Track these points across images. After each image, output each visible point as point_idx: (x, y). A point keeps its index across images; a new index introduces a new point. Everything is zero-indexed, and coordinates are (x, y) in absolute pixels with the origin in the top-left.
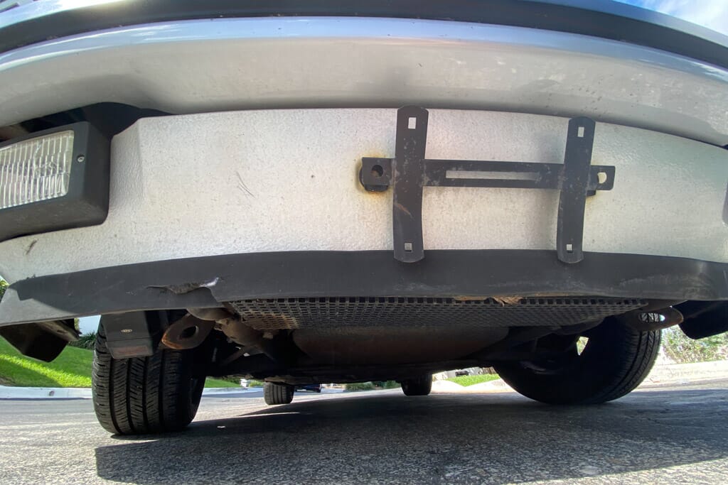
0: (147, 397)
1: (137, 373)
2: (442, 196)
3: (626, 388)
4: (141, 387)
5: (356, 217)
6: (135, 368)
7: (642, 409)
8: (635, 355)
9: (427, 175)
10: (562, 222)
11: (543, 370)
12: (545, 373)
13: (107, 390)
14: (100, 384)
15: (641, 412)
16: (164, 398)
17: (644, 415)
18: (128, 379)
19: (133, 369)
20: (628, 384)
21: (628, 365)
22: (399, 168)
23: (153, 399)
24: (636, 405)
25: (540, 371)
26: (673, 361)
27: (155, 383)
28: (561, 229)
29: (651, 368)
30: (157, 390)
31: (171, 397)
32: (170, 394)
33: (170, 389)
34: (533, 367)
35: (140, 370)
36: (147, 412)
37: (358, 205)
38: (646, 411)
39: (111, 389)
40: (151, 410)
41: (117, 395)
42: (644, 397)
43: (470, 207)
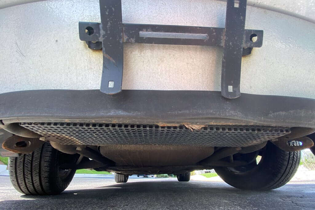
0: (34, 178)
1: (28, 166)
2: (142, 53)
3: (282, 183)
4: (30, 173)
5: (86, 68)
6: (27, 163)
7: (290, 195)
8: (286, 166)
9: (126, 35)
10: (225, 70)
11: (238, 172)
12: (240, 174)
13: (14, 173)
14: (11, 170)
15: (289, 197)
16: (42, 179)
17: (291, 199)
18: (24, 169)
19: (26, 164)
20: (282, 181)
21: (283, 171)
22: (105, 29)
23: (36, 179)
24: (287, 192)
25: (237, 172)
26: (307, 169)
27: (37, 171)
28: (224, 74)
29: (295, 172)
30: (38, 175)
31: (45, 179)
32: (45, 177)
33: (45, 174)
34: (233, 170)
35: (29, 165)
36: (35, 185)
37: (86, 60)
38: (292, 196)
39: (16, 173)
40: (36, 184)
41: (19, 176)
42: (291, 187)
43: (163, 61)
